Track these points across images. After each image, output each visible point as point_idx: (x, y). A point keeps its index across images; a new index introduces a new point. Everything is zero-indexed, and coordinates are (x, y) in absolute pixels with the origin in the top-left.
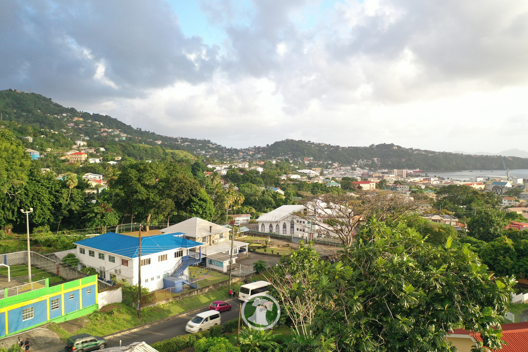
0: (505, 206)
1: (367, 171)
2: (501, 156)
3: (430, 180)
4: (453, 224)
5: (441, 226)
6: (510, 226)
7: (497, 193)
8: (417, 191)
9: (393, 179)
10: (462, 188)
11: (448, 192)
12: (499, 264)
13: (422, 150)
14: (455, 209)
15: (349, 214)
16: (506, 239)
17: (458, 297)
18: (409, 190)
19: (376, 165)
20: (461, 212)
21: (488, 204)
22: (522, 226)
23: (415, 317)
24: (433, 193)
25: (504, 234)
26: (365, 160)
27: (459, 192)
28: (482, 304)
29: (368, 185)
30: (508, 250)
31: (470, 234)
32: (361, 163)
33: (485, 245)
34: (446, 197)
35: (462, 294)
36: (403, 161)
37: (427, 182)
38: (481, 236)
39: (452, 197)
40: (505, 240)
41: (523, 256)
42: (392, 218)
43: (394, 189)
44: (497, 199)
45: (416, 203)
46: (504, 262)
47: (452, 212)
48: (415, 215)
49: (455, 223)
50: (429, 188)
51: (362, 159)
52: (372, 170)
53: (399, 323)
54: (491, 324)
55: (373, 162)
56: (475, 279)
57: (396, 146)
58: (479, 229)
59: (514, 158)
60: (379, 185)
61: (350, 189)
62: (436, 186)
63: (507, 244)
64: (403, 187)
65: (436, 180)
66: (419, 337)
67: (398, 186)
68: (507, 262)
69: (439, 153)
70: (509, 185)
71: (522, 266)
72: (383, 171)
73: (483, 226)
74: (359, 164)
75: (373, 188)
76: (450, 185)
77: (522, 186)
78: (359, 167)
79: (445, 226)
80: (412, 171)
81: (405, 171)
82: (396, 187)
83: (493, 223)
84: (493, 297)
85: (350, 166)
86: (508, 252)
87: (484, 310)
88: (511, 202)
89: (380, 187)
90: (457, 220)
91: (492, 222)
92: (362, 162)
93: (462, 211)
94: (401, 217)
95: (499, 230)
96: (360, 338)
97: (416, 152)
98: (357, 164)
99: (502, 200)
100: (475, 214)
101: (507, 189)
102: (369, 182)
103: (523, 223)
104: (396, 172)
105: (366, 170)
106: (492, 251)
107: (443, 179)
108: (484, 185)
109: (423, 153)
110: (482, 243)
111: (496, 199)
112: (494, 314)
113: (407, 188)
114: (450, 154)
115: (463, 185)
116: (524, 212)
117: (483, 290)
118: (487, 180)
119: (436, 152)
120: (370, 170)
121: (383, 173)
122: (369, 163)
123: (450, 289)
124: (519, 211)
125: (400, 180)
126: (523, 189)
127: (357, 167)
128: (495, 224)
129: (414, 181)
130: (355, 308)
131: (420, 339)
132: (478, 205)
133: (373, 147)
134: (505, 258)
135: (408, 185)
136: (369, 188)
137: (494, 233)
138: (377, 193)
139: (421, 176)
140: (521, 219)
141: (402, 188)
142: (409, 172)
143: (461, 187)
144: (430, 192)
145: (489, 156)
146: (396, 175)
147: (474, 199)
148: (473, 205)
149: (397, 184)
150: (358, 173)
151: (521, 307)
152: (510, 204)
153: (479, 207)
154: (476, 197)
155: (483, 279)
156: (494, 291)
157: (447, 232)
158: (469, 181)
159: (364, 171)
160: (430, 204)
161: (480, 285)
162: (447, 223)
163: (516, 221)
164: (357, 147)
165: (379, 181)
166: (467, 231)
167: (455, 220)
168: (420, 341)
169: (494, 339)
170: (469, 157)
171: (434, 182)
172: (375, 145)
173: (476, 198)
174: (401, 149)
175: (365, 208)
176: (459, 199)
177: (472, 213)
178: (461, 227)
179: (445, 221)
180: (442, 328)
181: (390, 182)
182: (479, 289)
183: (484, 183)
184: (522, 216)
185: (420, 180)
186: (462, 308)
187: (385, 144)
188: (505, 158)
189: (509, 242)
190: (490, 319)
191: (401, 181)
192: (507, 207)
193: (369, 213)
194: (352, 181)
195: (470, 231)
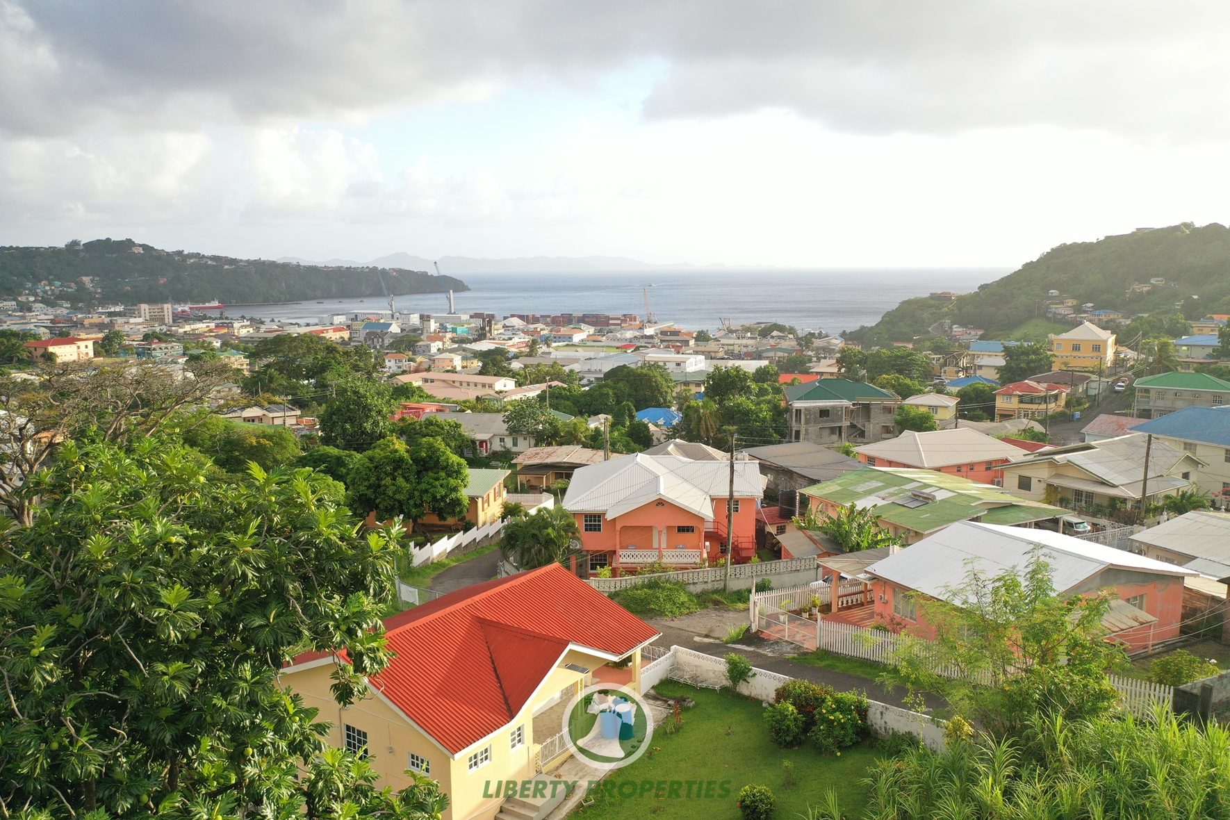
0: (391, 371)
1: (65, 312)
2: (377, 268)
3: (232, 327)
4: (291, 421)
5: (263, 432)
6: (402, 413)
7: (375, 348)
8: (203, 353)
9: (139, 330)
10: (302, 341)
11: (274, 352)
12: (385, 494)
13: (206, 255)
14: (291, 390)
15: (21, 429)
16: (395, 441)
17: (295, 588)
18: (184, 354)
19: (90, 294)
20: (305, 396)
21: (357, 371)
22: (423, 409)
23: (204, 656)
24: (242, 356)
25: (392, 431)
26: (58, 283)
27: (297, 351)
28: (345, 591)
29: (73, 347)
30: (400, 464)
31: (326, 441)
32: (45, 292)
33: (357, 459)
34: (270, 363)
35: (305, 579)
36: (162, 282)
37: (225, 331)
38: (348, 441)
39: (284, 362)
40: (393, 444)
41: (426, 470)
42: (144, 427)
43: (143, 353)
44: (376, 359)
45: (198, 386)
46: (394, 488)
47: (286, 396)
48: (200, 413)
49: (293, 421)
50: (231, 344)
51: (47, 279)
52: (80, 310)
53: (163, 682)
54: (365, 626)
55: (81, 286)
56: (327, 543)
57: (140, 245)
58: (343, 426)
59: (400, 271)
60: (103, 346)
61: (20, 361)
62: (247, 340)
63: (396, 451)
64: (166, 348)
65: (246, 327)
66: (219, 699)
67: (153, 346)
68: (400, 487)
69: (248, 261)
70: (395, 329)
71: (426, 491)
72: (112, 310)
73: (351, 420)
74: (41, 294)
75: (87, 354)
76: (278, 335)
77: (418, 329)
78: (41, 302)
79: (270, 431)
80: (186, 308)
81: (168, 308)
82: (149, 349)
83: (370, 410)
84: (364, 571)
85: (14, 300)
86: (400, 467)
87: (348, 600)
88: (400, 364)
89: (107, 351)
90: (298, 412)
91: (367, 409)
92: (47, 288)
93: (307, 393)
94: (164, 421)
95: (381, 424)
96: (62, 748)
97: (192, 261)
98: (36, 295)
99: (384, 360)
100: (334, 396)
101: (391, 337)
102: (72, 341)
103: (424, 404)
104: (147, 311)
105: (63, 310)
106: (370, 470)
107: (262, 323)
108: (348, 332)
109: (209, 262)
110: (350, 456)
111: (373, 360)
112: (369, 604)
113: (178, 348)
114: (273, 264)
115: (305, 334)
116: (426, 380)
117: (342, 561)
118: (352, 320)
119: (241, 261)
120: (75, 308)
121: (111, 314)
122: (69, 290)
123: (277, 574)
124: (416, 381)
125: (158, 330)
126: (422, 334)
127: (35, 302)
128: (374, 414)
129: (193, 330)
130: (38, 679)
131: (219, 701)
132: (339, 375)
133: (77, 248)
134: (394, 479)
135: (179, 340)
136: (75, 357)
137: (373, 432)
138: (95, 370)
139: (210, 318)
140: (421, 397)
141: (166, 350)
142: (180, 309)
143: (301, 338)
144: (234, 355)
145: (354, 268)
146: (148, 318)
147: (329, 362)
148: (329, 377)
149: (152, 341)
150: (39, 318)
151: (428, 571)
152: (399, 367)
153: (342, 381)
154: (333, 358)
155: (342, 539)
156: (366, 558)
157: (276, 444)
158: (317, 325)
159: (59, 312)
160: (236, 382)
161: (337, 552)
162: (277, 422)
163: (412, 403)
164: (28, 248)
165: (101, 335)
166: (320, 433)
167: (293, 413)
168: (221, 706)
169: (374, 652)
170: (313, 270)
171: (241, 330)
172: (82, 243)
173: (333, 361)
174: (154, 253)
175: (65, 410)
176: (298, 366)
177: (328, 393)
178: (307, 428)
179: (273, 418)
180: (268, 663)
181: (132, 338)
182: (337, 561)
183: (348, 326)
184: (422, 391)
185: (208, 326)
186: (305, 609)
187: (108, 239)
188: (383, 270)
189: (400, 446)
190: (361, 615)
191: (160, 333)
192: (393, 376)
193: (77, 421)
194: (22, 340)
195: (326, 434)
